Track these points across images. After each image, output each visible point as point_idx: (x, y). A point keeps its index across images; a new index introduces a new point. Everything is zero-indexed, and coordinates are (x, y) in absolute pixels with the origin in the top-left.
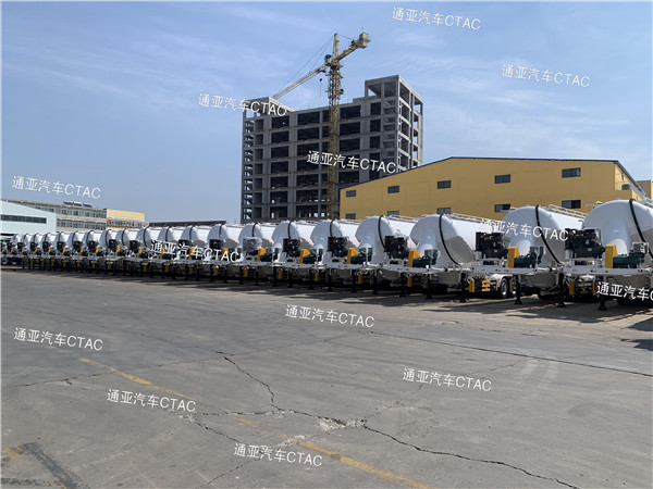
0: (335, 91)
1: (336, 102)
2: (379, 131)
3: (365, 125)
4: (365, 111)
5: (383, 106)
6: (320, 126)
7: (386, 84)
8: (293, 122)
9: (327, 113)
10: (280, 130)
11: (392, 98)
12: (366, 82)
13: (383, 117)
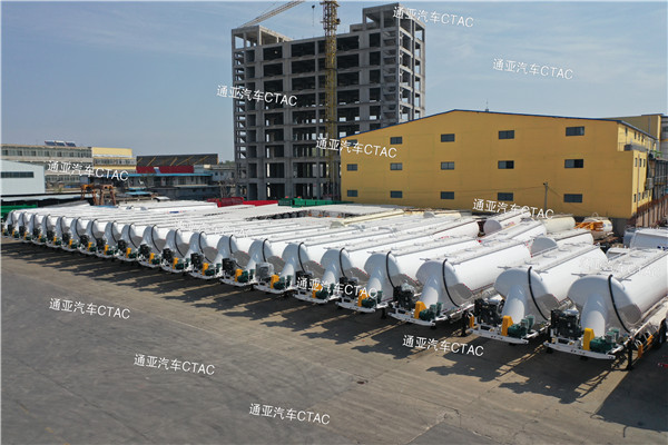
0: (330, 20)
1: (332, 33)
2: (378, 64)
3: (364, 58)
4: (364, 41)
5: (383, 37)
6: (316, 57)
7: (385, 12)
8: (287, 53)
9: (323, 44)
10: (272, 62)
11: (392, 29)
12: (364, 10)
13: (383, 49)
